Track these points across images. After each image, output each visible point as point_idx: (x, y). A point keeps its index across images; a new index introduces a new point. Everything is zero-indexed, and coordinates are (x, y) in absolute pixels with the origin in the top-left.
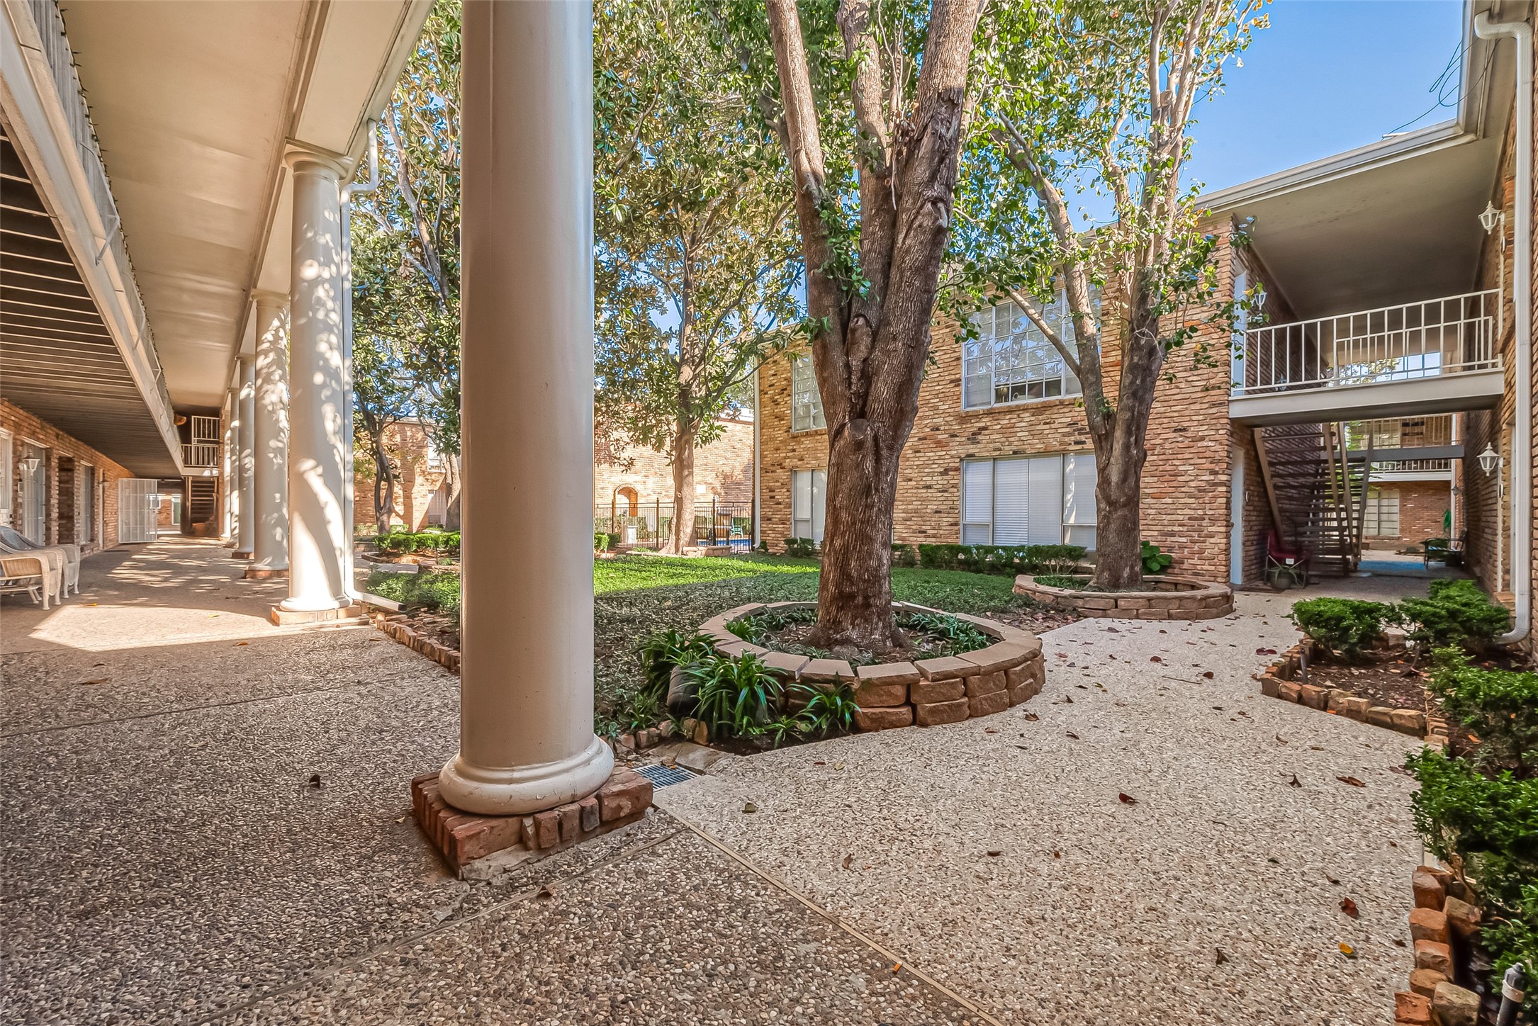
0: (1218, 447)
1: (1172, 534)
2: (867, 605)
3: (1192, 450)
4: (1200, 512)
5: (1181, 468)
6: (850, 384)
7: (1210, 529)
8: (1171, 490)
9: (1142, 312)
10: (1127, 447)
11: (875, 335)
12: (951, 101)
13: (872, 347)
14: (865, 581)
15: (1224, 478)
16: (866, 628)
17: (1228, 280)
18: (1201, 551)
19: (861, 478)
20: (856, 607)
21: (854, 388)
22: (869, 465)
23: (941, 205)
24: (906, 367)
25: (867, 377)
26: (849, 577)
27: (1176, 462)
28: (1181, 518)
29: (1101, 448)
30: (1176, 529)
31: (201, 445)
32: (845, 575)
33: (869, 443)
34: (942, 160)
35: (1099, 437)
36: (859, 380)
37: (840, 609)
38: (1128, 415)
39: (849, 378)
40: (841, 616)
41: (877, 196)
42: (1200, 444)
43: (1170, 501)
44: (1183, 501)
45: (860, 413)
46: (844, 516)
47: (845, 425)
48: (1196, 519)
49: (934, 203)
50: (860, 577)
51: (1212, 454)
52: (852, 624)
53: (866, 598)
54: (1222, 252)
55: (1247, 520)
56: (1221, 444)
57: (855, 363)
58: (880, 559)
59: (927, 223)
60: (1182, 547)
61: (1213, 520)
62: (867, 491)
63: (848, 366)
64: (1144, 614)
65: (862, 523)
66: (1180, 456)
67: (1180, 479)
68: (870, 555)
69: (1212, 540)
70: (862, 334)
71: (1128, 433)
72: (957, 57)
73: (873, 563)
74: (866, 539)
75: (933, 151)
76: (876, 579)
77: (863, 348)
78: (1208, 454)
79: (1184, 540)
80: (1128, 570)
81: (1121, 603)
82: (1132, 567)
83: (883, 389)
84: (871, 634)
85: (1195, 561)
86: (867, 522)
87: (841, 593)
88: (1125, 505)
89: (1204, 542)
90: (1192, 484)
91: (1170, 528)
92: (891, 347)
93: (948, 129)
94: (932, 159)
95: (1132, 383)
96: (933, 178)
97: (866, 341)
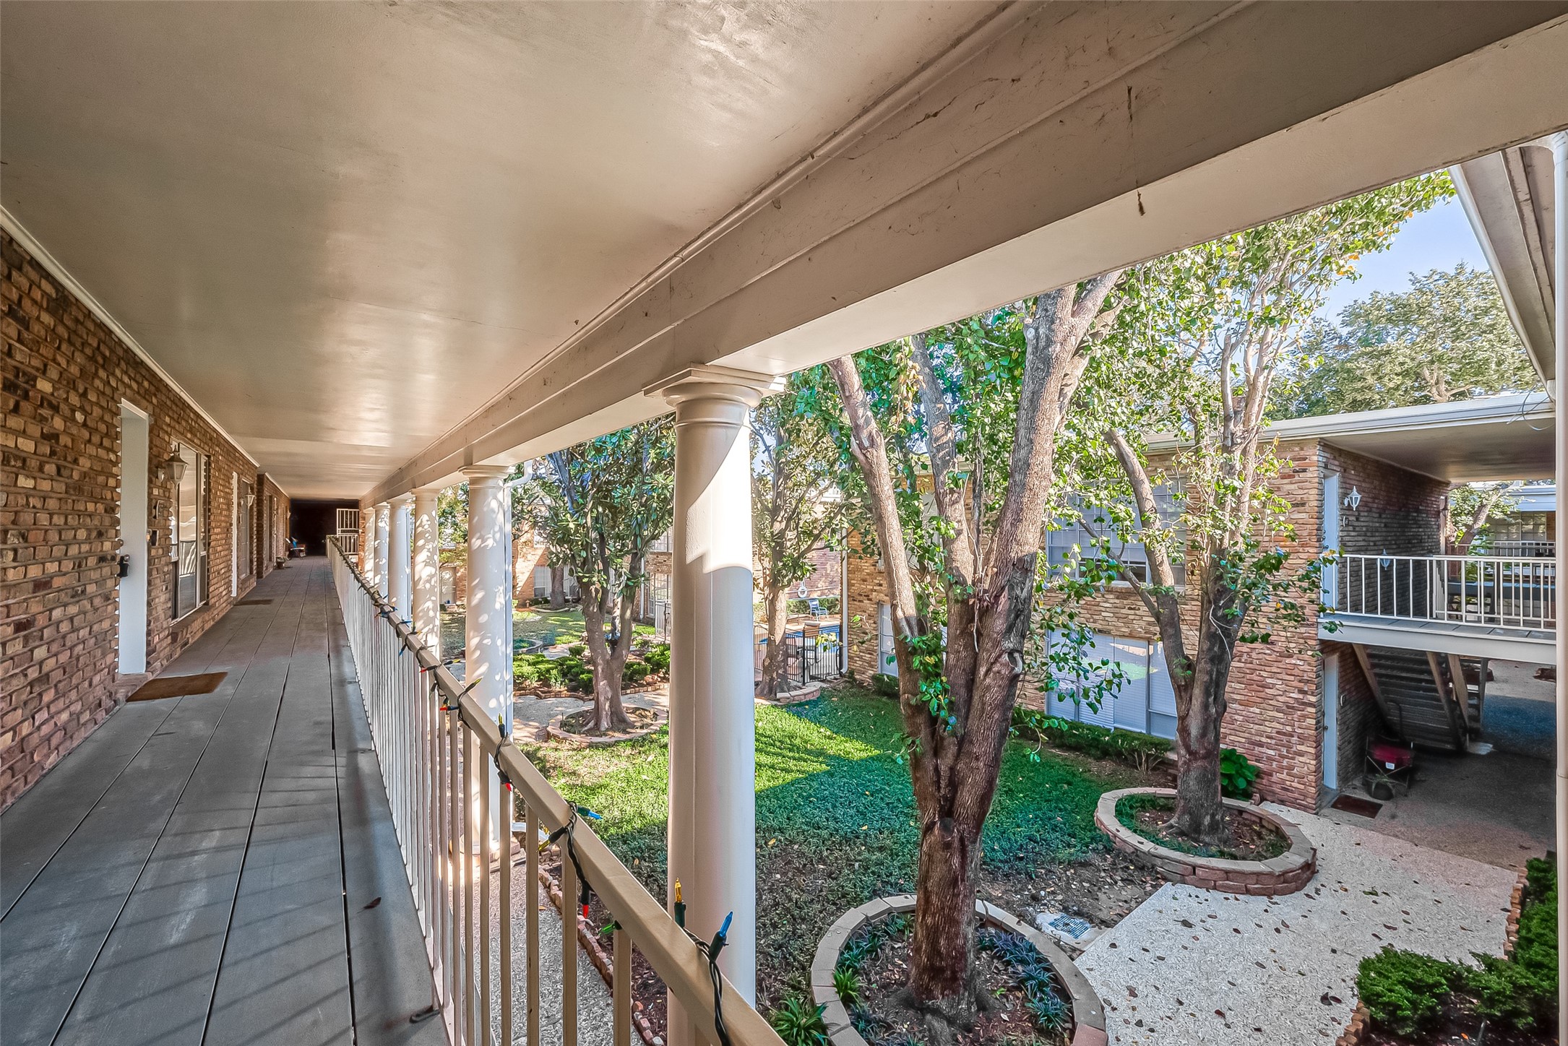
0: (1306, 667)
1: (1261, 745)
2: (954, 978)
3: (1280, 665)
4: (1289, 729)
5: (1269, 681)
6: (939, 788)
7: (1300, 748)
8: (1259, 700)
9: (1217, 587)
10: (1206, 707)
11: (960, 744)
12: (1024, 567)
13: (957, 757)
14: (953, 958)
15: (1313, 699)
16: (953, 999)
17: (1315, 503)
18: (1291, 768)
19: (950, 870)
20: (946, 980)
21: (942, 792)
22: (956, 861)
23: (1016, 655)
24: (988, 782)
25: (954, 784)
26: (939, 953)
27: (1265, 674)
28: (1269, 730)
29: (1181, 697)
30: (1264, 740)
31: (344, 535)
32: (934, 951)
33: (956, 844)
34: (1017, 616)
35: (1179, 687)
36: (947, 786)
37: (931, 979)
38: (1206, 678)
39: (938, 782)
40: (932, 985)
41: (961, 618)
42: (1288, 661)
43: (1258, 711)
44: (1271, 713)
45: (948, 811)
46: (934, 899)
47: (934, 823)
48: (1284, 734)
49: (1011, 654)
50: (948, 954)
51: (1301, 673)
52: (942, 994)
53: (954, 973)
54: (1309, 475)
55: (1342, 722)
56: (1309, 664)
57: (944, 769)
58: (965, 938)
59: (1005, 671)
60: (1270, 759)
61: (1303, 739)
62: (954, 883)
63: (937, 769)
64: (1222, 886)
65: (950, 909)
66: (1267, 668)
67: (1267, 691)
68: (957, 935)
69: (1301, 759)
70: (949, 744)
71: (1207, 693)
72: (1030, 536)
73: (960, 942)
74: (954, 922)
75: (1009, 610)
76: (962, 955)
77: (950, 755)
78: (1296, 672)
79: (1272, 752)
80: (1208, 818)
81: (1199, 872)
82: (1213, 816)
83: (967, 797)
84: (959, 1004)
85: (1284, 776)
86: (954, 908)
87: (932, 965)
88: (1204, 757)
89: (1293, 758)
90: (1280, 698)
91: (1258, 738)
92: (974, 764)
93: (1022, 589)
94: (1009, 616)
95: (1210, 649)
96: (1009, 629)
97: (953, 749)
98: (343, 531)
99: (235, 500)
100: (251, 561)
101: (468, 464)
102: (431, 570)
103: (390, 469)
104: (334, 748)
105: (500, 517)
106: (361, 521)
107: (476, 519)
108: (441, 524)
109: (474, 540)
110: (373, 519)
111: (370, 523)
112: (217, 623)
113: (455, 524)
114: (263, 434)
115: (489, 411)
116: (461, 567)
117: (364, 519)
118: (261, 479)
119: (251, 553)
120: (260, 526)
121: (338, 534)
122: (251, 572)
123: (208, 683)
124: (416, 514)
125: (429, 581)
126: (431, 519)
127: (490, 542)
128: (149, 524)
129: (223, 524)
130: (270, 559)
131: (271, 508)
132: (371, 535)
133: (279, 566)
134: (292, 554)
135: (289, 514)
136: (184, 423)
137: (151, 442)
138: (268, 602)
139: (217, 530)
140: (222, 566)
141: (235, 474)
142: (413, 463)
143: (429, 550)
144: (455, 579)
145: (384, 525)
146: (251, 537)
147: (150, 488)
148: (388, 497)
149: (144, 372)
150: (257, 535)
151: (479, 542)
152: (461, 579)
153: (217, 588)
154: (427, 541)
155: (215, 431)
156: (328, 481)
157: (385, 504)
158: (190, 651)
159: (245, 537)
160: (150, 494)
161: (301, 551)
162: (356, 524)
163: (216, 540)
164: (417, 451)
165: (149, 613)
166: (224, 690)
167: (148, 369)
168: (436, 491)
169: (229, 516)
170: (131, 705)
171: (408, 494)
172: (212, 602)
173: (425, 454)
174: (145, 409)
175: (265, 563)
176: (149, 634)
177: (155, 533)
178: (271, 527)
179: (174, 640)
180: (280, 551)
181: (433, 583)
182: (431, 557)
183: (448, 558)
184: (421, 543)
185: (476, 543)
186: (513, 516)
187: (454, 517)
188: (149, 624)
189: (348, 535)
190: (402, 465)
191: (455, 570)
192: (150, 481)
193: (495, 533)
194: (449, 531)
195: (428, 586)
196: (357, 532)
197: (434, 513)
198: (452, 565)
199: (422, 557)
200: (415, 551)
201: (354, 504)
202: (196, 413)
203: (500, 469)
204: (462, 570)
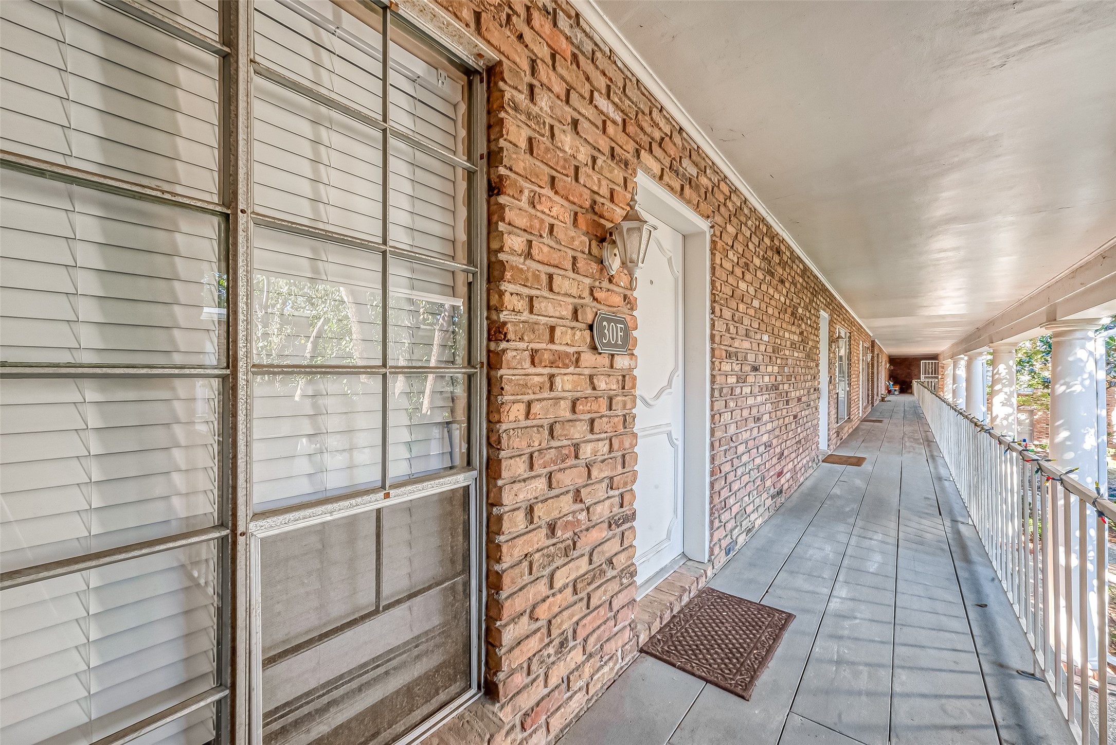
31: (927, 380)
98: (925, 377)
99: (861, 358)
100: (868, 395)
101: (1052, 319)
102: (1009, 410)
103: (970, 329)
104: (940, 514)
105: (1091, 366)
106: (940, 370)
107: (1060, 368)
108: (1018, 371)
109: (1057, 386)
110: (951, 367)
111: (949, 371)
112: (854, 430)
113: (1032, 371)
114: (875, 316)
115: (1075, 273)
116: (1039, 411)
117: (943, 368)
118: (873, 343)
119: (868, 390)
120: (873, 373)
121: (922, 379)
122: (868, 403)
123: (858, 462)
124: (992, 363)
125: (1006, 418)
126: (1009, 368)
127: (1077, 388)
128: (829, 373)
129: (856, 373)
130: (877, 395)
131: (878, 362)
132: (949, 381)
133: (883, 400)
134: (889, 392)
135: (888, 365)
136: (841, 316)
137: (829, 329)
138: (880, 421)
139: (854, 376)
140: (856, 397)
141: (861, 342)
142: (991, 323)
143: (1006, 393)
144: (1032, 421)
145: (962, 372)
146: (868, 380)
147: (829, 353)
148: (965, 351)
149: (827, 294)
150: (871, 379)
151: (1063, 388)
152: (1038, 422)
153: (854, 410)
154: (1004, 386)
155: (853, 318)
156: (917, 342)
157: (962, 356)
158: (844, 443)
159: (865, 379)
160: (829, 356)
161: (895, 390)
162: (936, 371)
163: (853, 382)
164: (996, 313)
165: (829, 420)
166: (866, 467)
167: (829, 292)
168: (1015, 344)
169: (858, 367)
170: (824, 464)
171: (986, 348)
172: (852, 417)
173: (1003, 315)
174: (827, 313)
175: (875, 396)
176: (829, 430)
177: (831, 377)
178: (878, 373)
179: (838, 436)
180: (883, 391)
181: (1010, 420)
182: (1008, 400)
183: (1024, 401)
184: (997, 387)
185: (1060, 389)
186: (1108, 364)
187: (1032, 365)
188: (829, 425)
189: (930, 380)
190: (979, 325)
191: (1032, 413)
192: (829, 350)
193: (1083, 380)
194: (1025, 378)
195: (1005, 423)
196: (937, 378)
197: (1011, 363)
198: (1029, 408)
199: (997, 400)
200: (991, 395)
201: (935, 357)
202: (847, 311)
203: (1091, 321)
204: (1040, 413)
